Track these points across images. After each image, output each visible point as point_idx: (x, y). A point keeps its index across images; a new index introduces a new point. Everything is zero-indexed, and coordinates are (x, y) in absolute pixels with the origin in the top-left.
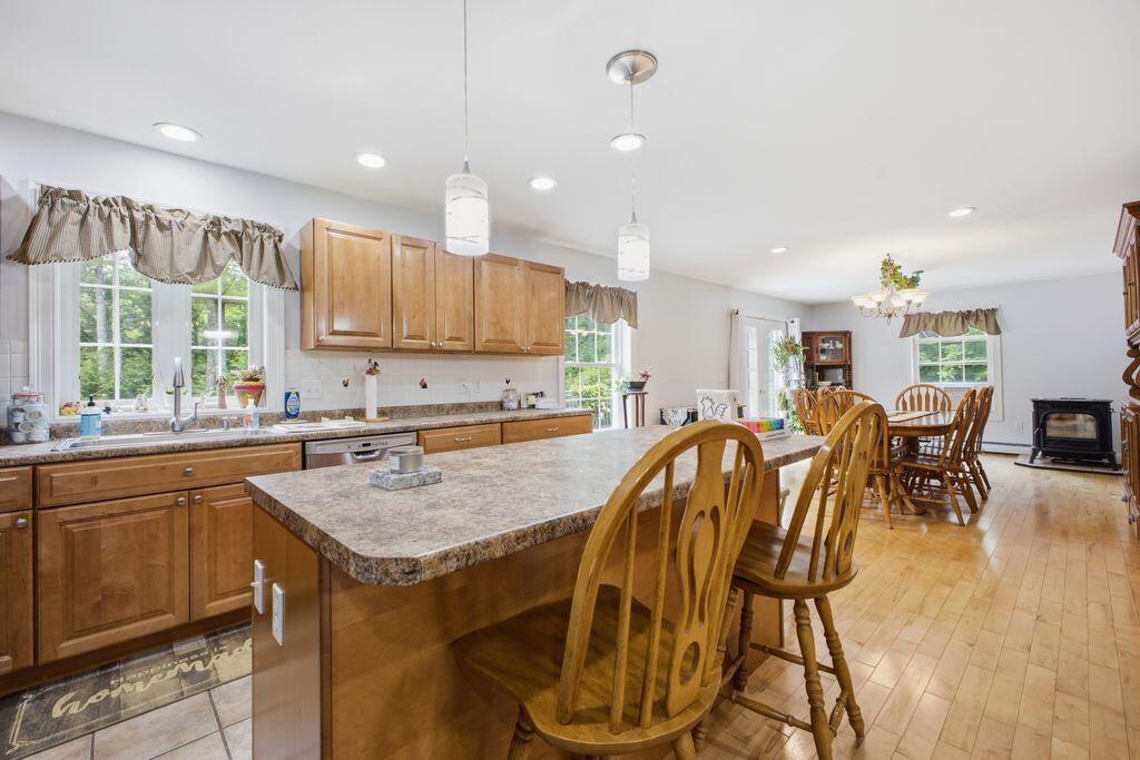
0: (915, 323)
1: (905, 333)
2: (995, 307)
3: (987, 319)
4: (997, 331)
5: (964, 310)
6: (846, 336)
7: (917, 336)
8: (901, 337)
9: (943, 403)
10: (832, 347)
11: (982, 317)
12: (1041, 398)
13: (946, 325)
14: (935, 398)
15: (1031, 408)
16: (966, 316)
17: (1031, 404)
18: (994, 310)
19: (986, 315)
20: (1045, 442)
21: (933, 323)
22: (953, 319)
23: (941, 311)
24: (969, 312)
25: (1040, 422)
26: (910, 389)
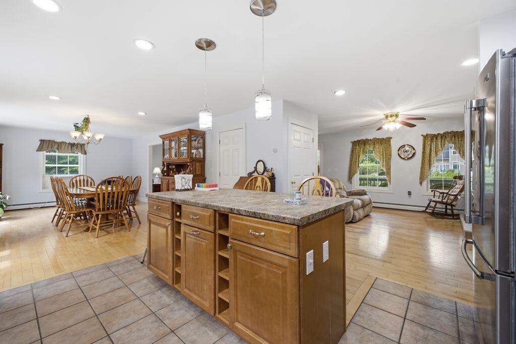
0: (46, 144)
1: (40, 149)
3: (81, 147)
4: (85, 153)
7: (46, 151)
8: (37, 151)
9: (91, 183)
13: (63, 148)
14: (87, 181)
16: (72, 145)
18: (84, 144)
22: (67, 145)
23: (60, 141)
24: (74, 143)
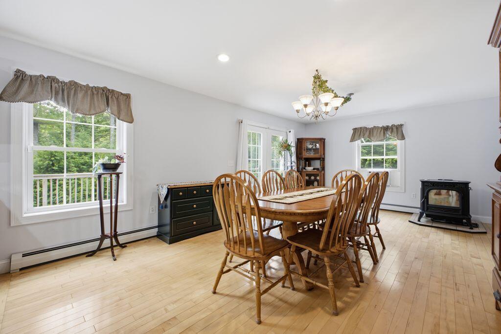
0: (358, 133)
1: (353, 139)
2: (402, 123)
3: (397, 130)
4: (403, 138)
5: (385, 125)
6: (322, 141)
7: (359, 141)
8: (350, 142)
10: (314, 148)
11: (395, 130)
12: (426, 180)
13: (375, 134)
15: (419, 186)
16: (386, 129)
17: (421, 182)
18: (401, 125)
19: (397, 128)
20: (428, 209)
21: (368, 133)
22: (379, 131)
23: (372, 126)
24: (388, 126)
25: (425, 196)
26: (341, 172)
